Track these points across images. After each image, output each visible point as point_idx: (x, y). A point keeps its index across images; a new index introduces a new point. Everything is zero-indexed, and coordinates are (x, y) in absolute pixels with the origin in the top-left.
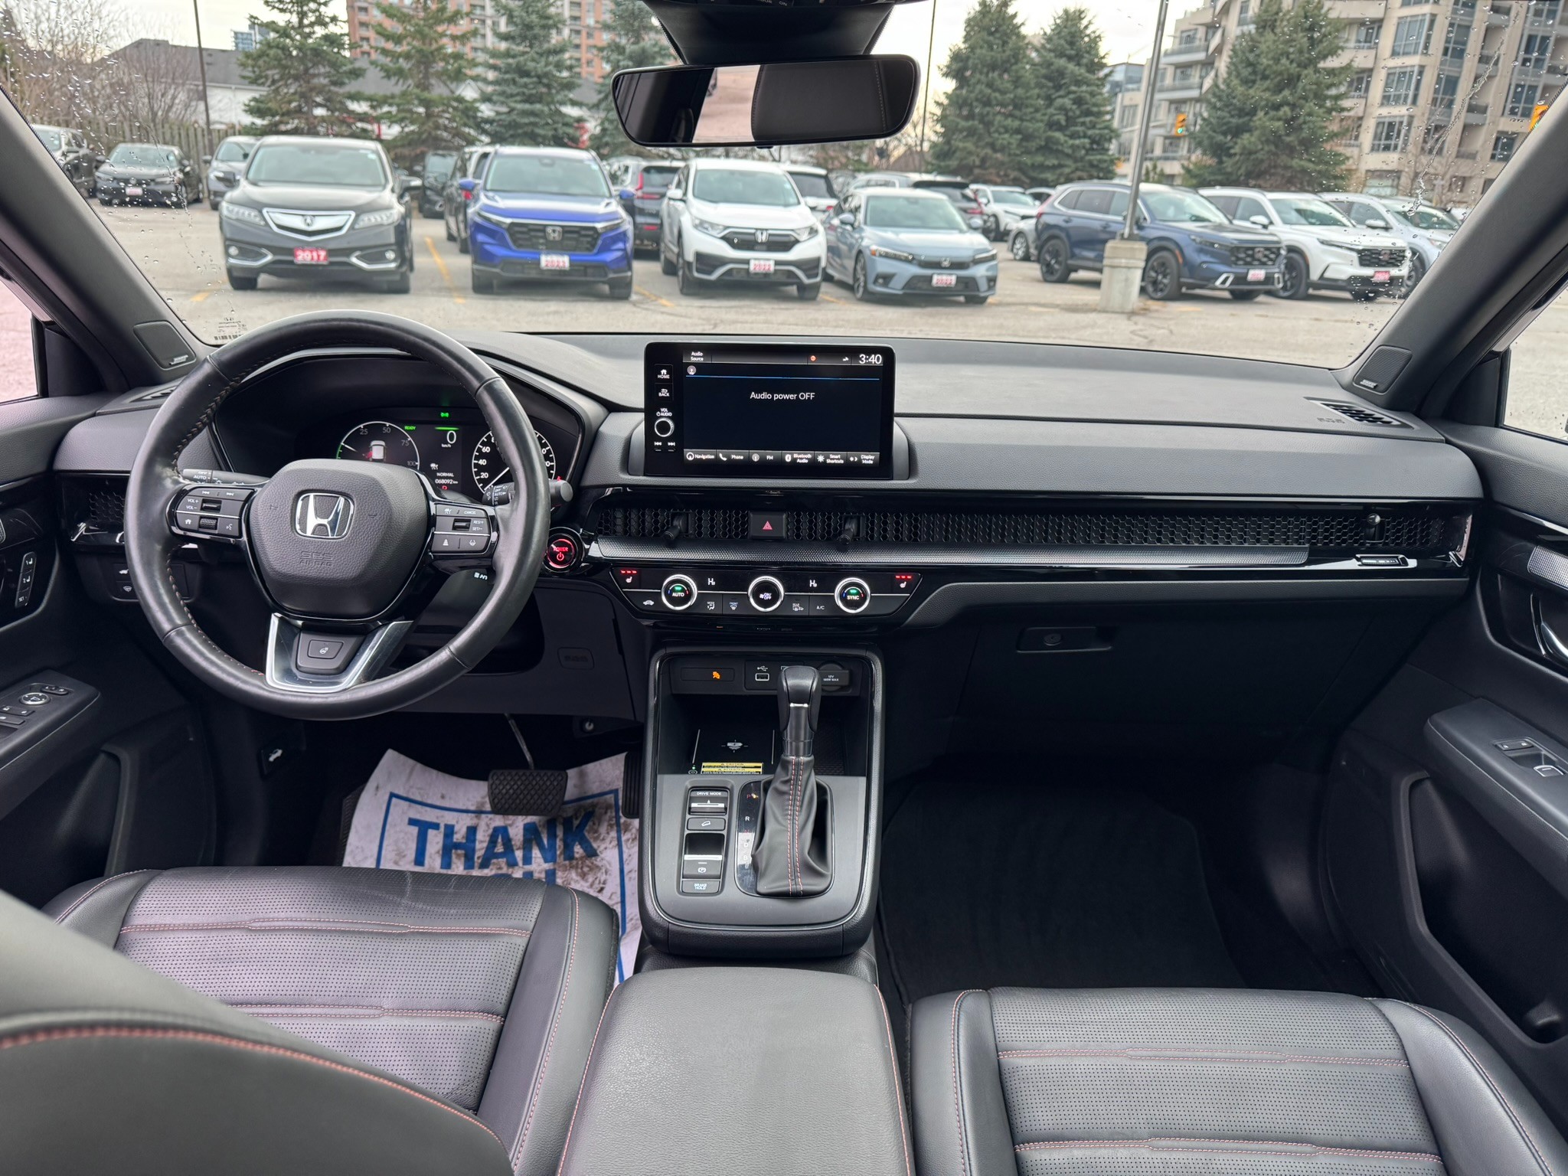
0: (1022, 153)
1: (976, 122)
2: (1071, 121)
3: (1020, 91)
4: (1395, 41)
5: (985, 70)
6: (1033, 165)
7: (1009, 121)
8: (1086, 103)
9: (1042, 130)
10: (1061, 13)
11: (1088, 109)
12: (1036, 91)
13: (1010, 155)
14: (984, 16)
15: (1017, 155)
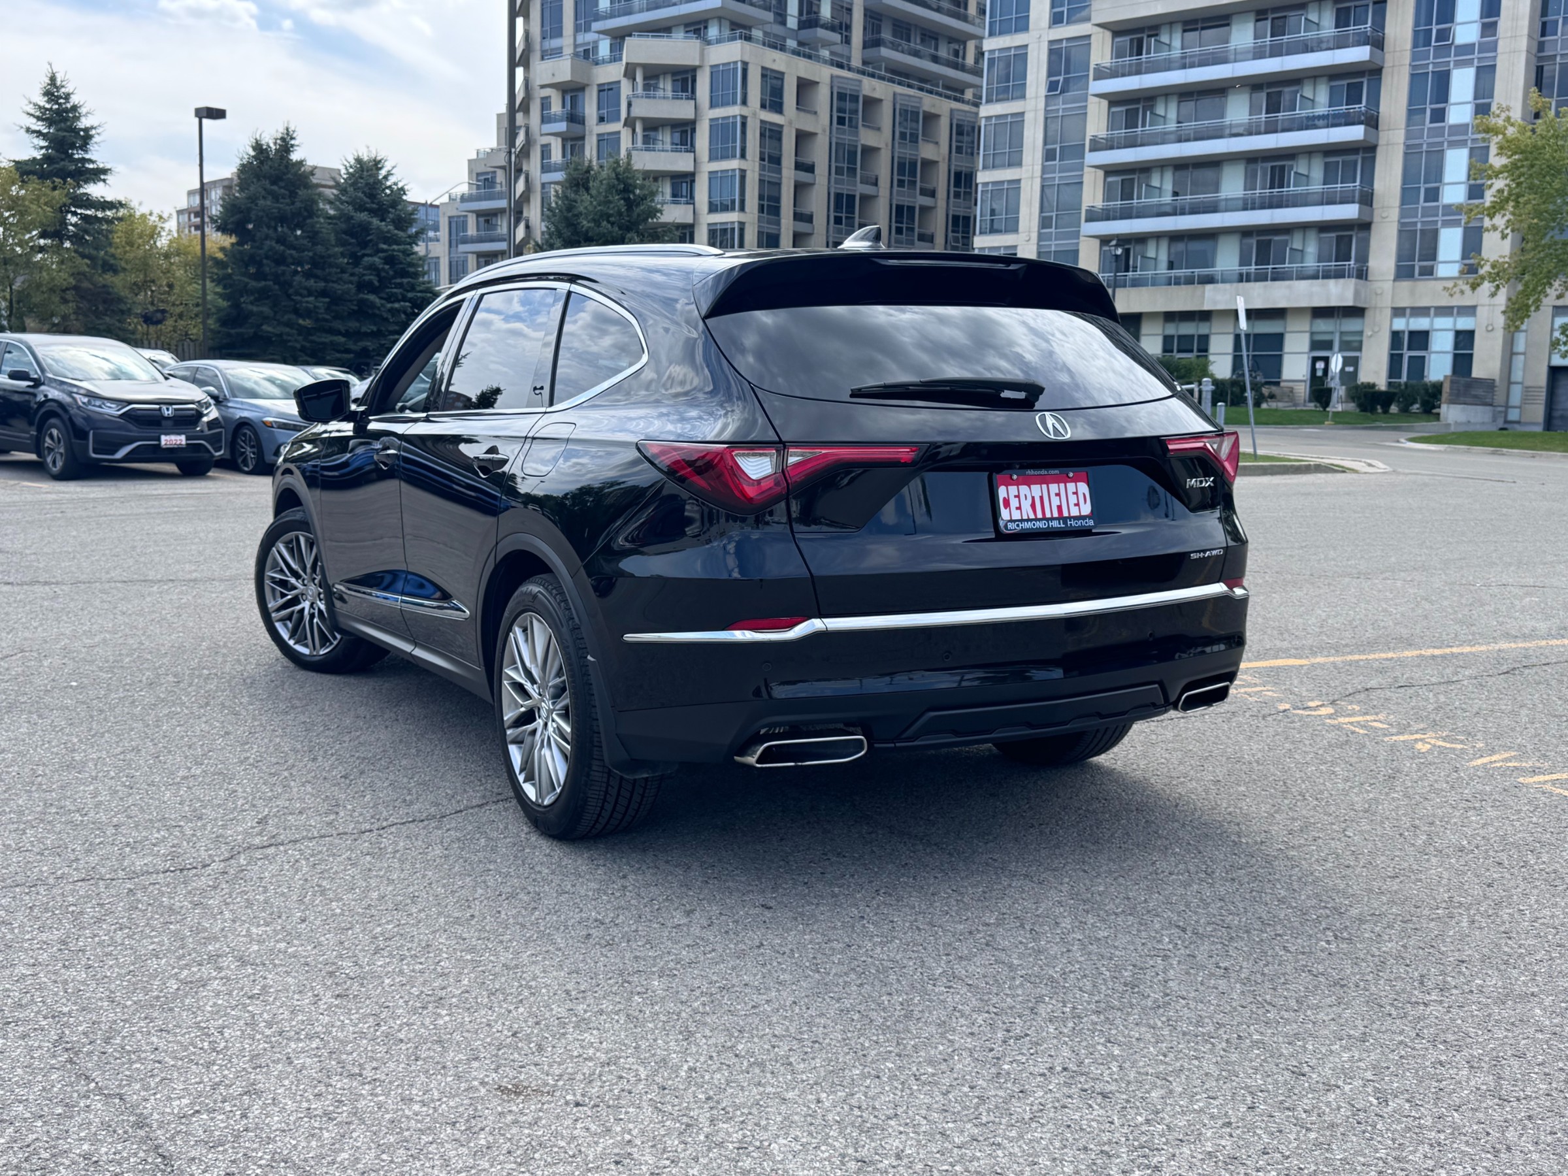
0: (335, 318)
1: (271, 283)
2: (384, 282)
3: (319, 249)
4: (710, 197)
5: (273, 224)
6: (347, 331)
7: (311, 283)
8: (401, 263)
9: (354, 291)
10: (353, 162)
11: (403, 269)
12: (341, 249)
13: (317, 320)
14: (262, 162)
15: (326, 320)
